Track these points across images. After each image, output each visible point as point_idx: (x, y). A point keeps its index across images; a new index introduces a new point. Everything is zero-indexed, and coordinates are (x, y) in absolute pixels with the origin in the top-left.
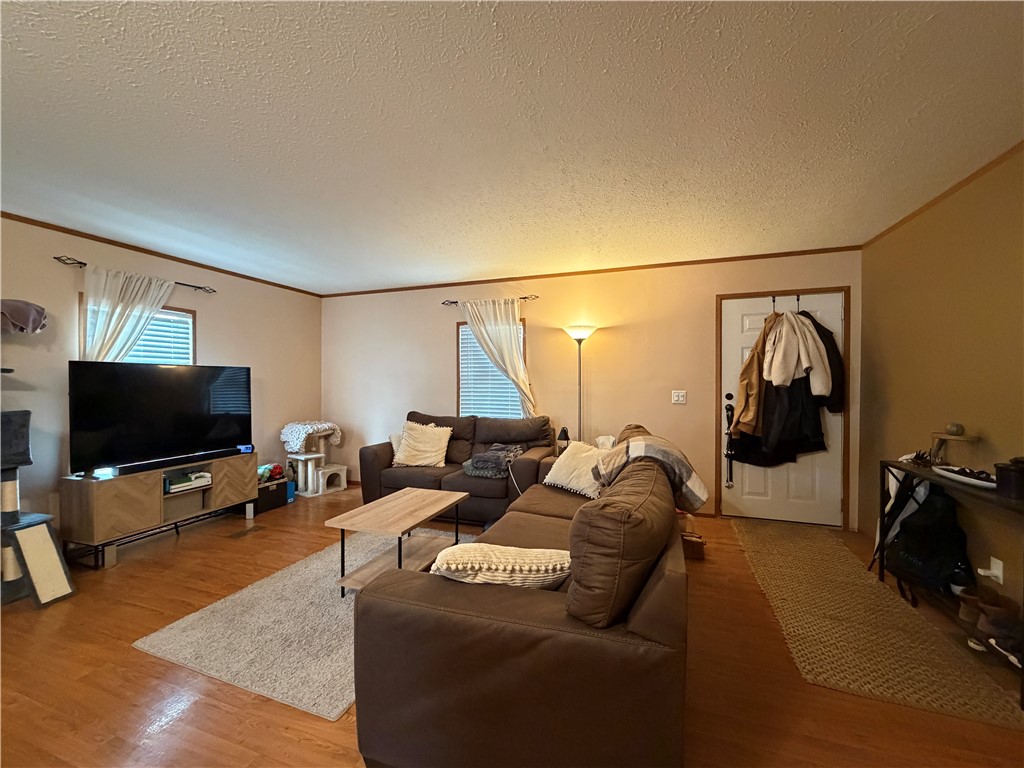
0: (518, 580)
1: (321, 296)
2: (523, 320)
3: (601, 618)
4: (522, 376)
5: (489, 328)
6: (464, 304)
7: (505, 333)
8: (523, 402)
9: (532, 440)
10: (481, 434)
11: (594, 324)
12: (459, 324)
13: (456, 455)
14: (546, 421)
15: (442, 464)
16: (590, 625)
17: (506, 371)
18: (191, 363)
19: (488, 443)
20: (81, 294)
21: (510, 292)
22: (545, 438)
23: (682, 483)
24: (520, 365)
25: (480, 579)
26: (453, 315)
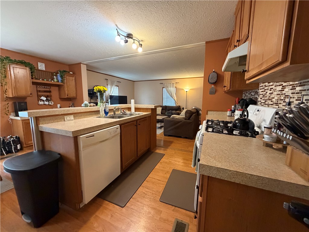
0: (179, 118)
1: (134, 81)
2: (176, 87)
3: (187, 119)
4: (175, 98)
5: (169, 88)
6: (164, 84)
7: (173, 90)
8: (175, 103)
9: (177, 110)
10: (167, 109)
11: (189, 88)
12: (163, 88)
13: (163, 113)
14: (180, 106)
15: (161, 114)
16: (186, 120)
17: (172, 97)
18: (118, 95)
19: (169, 110)
20: (107, 84)
21: (173, 82)
22: (180, 109)
23: (199, 112)
24: (175, 96)
25: (176, 118)
26: (162, 86)
